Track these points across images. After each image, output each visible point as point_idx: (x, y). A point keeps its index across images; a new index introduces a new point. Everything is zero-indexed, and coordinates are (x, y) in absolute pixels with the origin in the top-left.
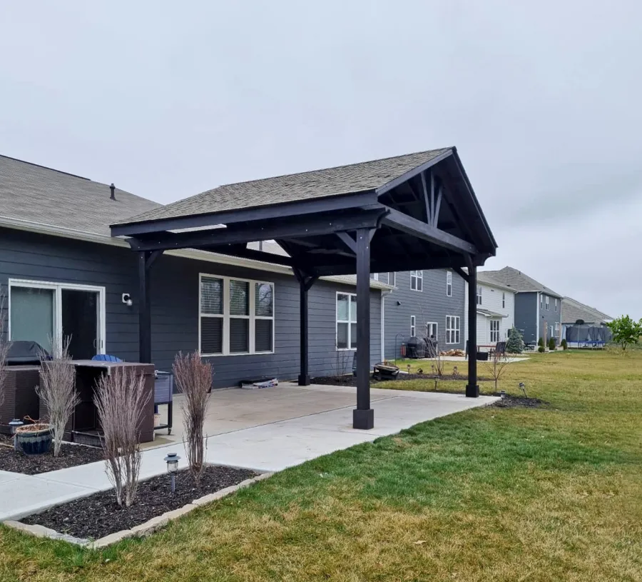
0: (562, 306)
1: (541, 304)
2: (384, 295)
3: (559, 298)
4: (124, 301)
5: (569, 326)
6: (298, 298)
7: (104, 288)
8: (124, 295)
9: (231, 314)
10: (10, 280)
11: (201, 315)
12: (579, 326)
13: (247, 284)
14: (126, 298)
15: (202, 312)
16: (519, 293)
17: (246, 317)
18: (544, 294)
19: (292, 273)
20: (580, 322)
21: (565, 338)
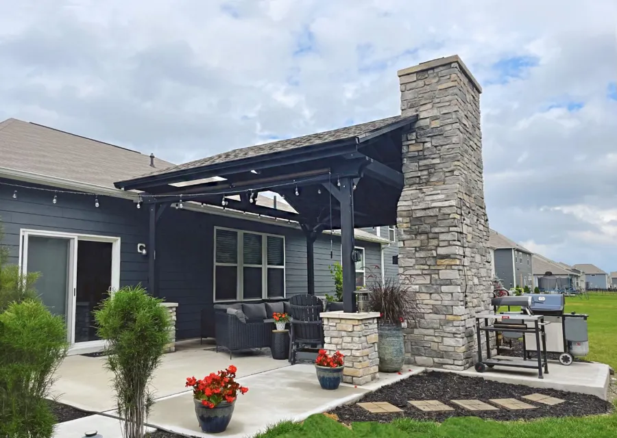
0: (532, 260)
1: (516, 259)
2: (383, 248)
3: (530, 254)
4: (139, 251)
5: (539, 277)
6: (305, 249)
7: (119, 239)
8: (139, 245)
9: (244, 263)
10: (21, 230)
11: (216, 264)
12: (548, 277)
13: (261, 237)
14: (141, 248)
15: (217, 261)
16: (498, 249)
17: (259, 266)
18: (518, 250)
19: (300, 228)
20: (549, 274)
21: (537, 286)
